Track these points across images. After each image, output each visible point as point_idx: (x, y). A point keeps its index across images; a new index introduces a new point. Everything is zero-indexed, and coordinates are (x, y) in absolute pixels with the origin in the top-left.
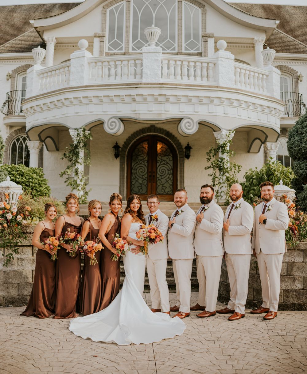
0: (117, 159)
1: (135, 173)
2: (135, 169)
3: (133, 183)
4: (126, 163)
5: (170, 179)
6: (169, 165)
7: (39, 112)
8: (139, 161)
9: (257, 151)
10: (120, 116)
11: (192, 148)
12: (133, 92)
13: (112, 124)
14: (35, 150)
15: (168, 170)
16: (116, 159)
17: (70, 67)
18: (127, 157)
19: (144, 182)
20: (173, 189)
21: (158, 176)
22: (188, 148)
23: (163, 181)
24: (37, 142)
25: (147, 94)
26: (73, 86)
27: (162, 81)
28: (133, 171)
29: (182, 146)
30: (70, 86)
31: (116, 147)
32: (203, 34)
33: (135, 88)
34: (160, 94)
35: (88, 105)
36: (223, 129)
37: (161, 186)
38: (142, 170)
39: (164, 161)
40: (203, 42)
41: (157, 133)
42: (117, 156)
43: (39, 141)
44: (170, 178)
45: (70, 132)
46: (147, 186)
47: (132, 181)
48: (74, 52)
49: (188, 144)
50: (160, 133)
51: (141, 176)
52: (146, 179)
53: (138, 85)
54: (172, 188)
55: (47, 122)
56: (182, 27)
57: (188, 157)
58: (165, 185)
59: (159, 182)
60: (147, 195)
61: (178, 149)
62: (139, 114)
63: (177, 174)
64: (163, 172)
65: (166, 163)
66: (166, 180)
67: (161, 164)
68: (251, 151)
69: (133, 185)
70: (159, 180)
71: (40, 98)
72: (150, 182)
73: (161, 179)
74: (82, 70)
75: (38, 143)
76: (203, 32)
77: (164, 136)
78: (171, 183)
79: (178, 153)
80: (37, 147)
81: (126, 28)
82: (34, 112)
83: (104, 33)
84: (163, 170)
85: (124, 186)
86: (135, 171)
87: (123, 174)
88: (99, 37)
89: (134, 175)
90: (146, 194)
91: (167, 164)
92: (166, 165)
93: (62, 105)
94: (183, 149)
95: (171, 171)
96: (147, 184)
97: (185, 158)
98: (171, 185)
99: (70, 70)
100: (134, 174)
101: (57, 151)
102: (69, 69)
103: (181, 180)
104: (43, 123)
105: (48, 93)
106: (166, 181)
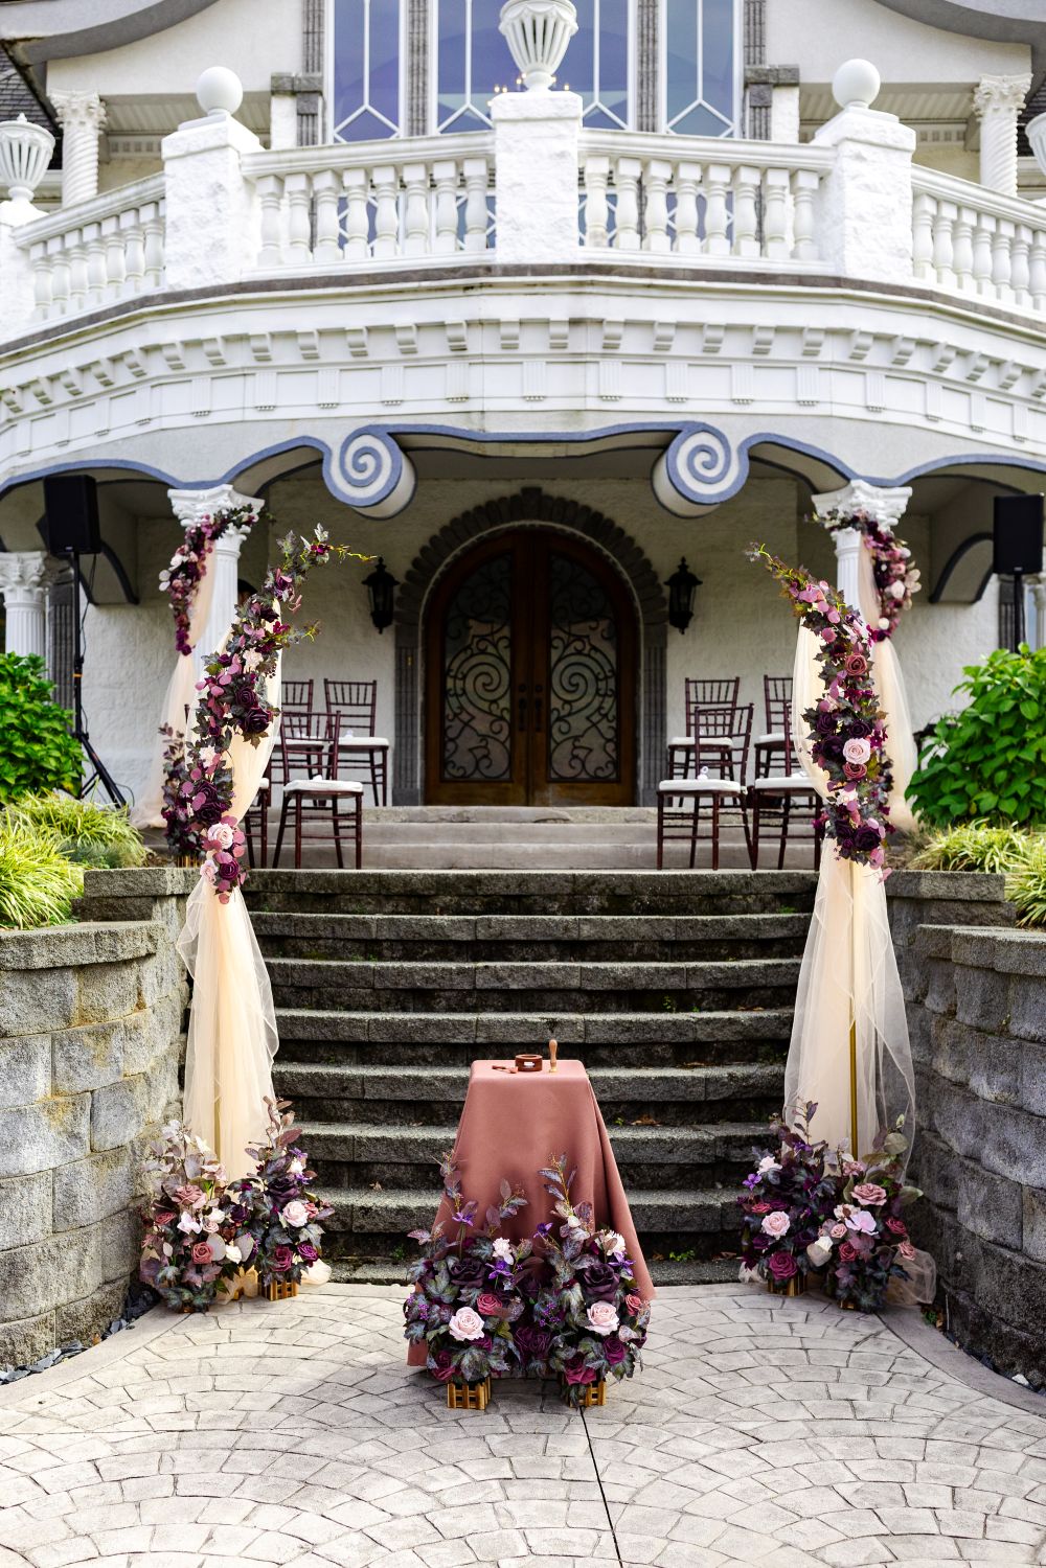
0: (385, 630)
1: (460, 692)
2: (460, 676)
3: (451, 734)
4: (420, 649)
5: (605, 716)
6: (598, 656)
7: (34, 418)
8: (476, 640)
9: (972, 596)
10: (394, 426)
11: (700, 583)
12: (454, 309)
13: (362, 460)
14: (30, 591)
15: (597, 679)
16: (381, 632)
17: (161, 203)
18: (426, 622)
19: (496, 727)
20: (618, 755)
21: (555, 703)
22: (685, 581)
23: (578, 723)
24: (35, 558)
25: (515, 317)
26: (178, 289)
27: (581, 257)
28: (450, 683)
29: (655, 576)
30: (167, 290)
31: (379, 580)
32: (751, 70)
33: (461, 293)
34: (578, 315)
35: (249, 378)
36: (858, 477)
37: (568, 745)
38: (486, 680)
39: (579, 638)
40: (748, 111)
41: (551, 520)
42: (381, 620)
43: (45, 554)
44: (603, 712)
45: (173, 502)
46: (508, 744)
47: (447, 724)
48: (180, 127)
49: (683, 567)
50: (561, 522)
51: (485, 706)
52: (507, 716)
53: (476, 275)
54: (614, 755)
55: (71, 460)
56: (654, 41)
57: (682, 619)
58: (583, 742)
59: (560, 730)
60: (510, 785)
61: (637, 589)
62: (483, 412)
63: (635, 693)
64: (577, 685)
65: (588, 647)
66: (588, 718)
67: (568, 652)
68: (944, 596)
69: (452, 740)
70: (559, 719)
71: (35, 350)
72: (521, 729)
73: (570, 714)
74: (219, 210)
75: (40, 561)
76: (749, 63)
77: (579, 533)
78: (610, 734)
79: (638, 604)
80: (36, 578)
81: (412, 51)
82: (12, 415)
83: (317, 74)
84: (574, 681)
85: (413, 746)
86: (459, 684)
87: (409, 696)
88: (293, 93)
89: (453, 700)
90: (507, 776)
91: (593, 653)
92: (589, 656)
93: (135, 380)
94: (660, 590)
95: (612, 683)
96: (511, 735)
97: (670, 628)
98: (608, 740)
99: (164, 217)
100: (456, 695)
101: (131, 606)
102: (161, 214)
103: (653, 718)
104: (52, 463)
105: (69, 326)
106: (589, 724)
